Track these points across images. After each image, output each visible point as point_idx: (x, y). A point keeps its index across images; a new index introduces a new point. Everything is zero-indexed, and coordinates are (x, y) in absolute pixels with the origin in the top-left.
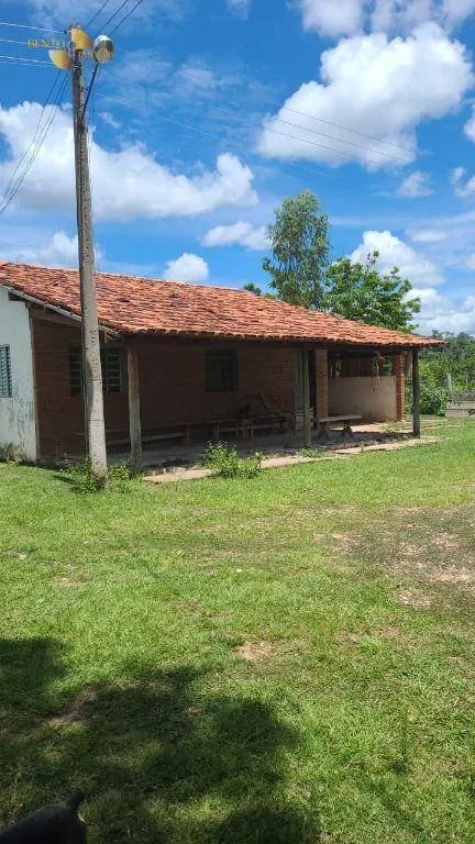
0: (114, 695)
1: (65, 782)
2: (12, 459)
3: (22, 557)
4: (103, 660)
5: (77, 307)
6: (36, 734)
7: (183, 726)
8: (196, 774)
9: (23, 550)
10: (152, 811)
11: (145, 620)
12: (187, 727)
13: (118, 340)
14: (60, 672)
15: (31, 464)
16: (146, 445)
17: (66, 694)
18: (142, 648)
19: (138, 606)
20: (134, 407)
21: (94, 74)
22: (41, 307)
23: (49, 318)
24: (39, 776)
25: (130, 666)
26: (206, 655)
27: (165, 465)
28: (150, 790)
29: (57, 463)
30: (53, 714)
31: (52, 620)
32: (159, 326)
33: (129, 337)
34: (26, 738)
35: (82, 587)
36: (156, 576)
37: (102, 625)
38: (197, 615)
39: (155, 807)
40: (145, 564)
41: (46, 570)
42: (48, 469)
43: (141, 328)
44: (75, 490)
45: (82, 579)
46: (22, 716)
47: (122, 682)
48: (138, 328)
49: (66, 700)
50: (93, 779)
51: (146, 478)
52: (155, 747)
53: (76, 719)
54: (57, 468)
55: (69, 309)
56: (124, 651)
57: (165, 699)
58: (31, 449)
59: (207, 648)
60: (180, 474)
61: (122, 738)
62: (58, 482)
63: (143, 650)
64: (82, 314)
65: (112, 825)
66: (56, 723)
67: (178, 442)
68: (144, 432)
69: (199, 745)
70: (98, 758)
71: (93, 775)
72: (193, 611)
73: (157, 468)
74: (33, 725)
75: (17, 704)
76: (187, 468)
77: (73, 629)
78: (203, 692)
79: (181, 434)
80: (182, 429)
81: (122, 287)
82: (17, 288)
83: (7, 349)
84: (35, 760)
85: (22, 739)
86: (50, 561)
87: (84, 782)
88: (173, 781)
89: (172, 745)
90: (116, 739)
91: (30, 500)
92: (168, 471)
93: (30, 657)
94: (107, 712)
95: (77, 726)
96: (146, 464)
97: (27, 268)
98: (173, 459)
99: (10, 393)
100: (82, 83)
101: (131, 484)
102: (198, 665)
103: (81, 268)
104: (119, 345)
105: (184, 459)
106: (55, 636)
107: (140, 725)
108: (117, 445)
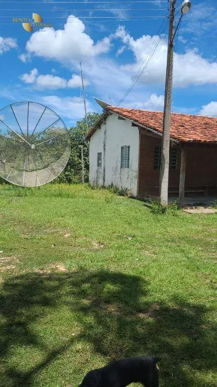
0: (167, 310)
1: (145, 343)
2: (127, 195)
3: (130, 239)
4: (163, 293)
5: (161, 129)
6: (134, 318)
7: (200, 333)
8: (205, 358)
9: (130, 236)
10: (184, 369)
11: (183, 278)
12: (201, 334)
13: (178, 145)
14: (145, 293)
15: (134, 198)
16: (186, 195)
17: (146, 304)
18: (181, 291)
19: (179, 270)
20: (182, 177)
21: (180, 19)
22: (145, 129)
23: (148, 134)
24: (134, 337)
25: (175, 298)
26: (213, 302)
27: (194, 205)
28: (183, 359)
29: (145, 199)
30: (141, 311)
31: (141, 269)
32: (199, 139)
33: (183, 144)
34: (130, 319)
35: (155, 257)
36: (188, 258)
37: (163, 276)
38: (208, 281)
39: (185, 368)
40: (183, 251)
41: (139, 246)
42: (141, 201)
43: (189, 139)
44: (153, 212)
45: (154, 253)
46: (128, 309)
47: (171, 305)
48: (188, 139)
49: (146, 307)
50: (158, 346)
51: (184, 210)
52: (186, 340)
53: (150, 316)
54: (145, 201)
55: (157, 130)
56: (173, 290)
57: (191, 318)
58: (135, 192)
59: (213, 299)
60: (201, 210)
61: (170, 331)
62: (146, 208)
63: (181, 292)
64: (163, 133)
65: (165, 370)
66: (141, 315)
67: (202, 194)
68: (186, 188)
69: (207, 345)
70: (160, 337)
71: (157, 344)
72: (206, 279)
73: (191, 206)
74: (132, 314)
75: (126, 302)
76: (205, 208)
77: (150, 275)
78: (210, 320)
79: (203, 191)
80: (204, 188)
81: (181, 119)
82: (136, 121)
83: (129, 147)
84: (133, 330)
85: (129, 319)
86: (141, 243)
87: (153, 346)
88: (194, 358)
89: (194, 341)
90: (167, 330)
91: (133, 214)
92: (195, 208)
93: (132, 284)
94: (164, 316)
95: (151, 320)
96: (185, 204)
97: (140, 111)
98: (198, 203)
99: (128, 167)
100: (174, 24)
101: (178, 212)
102: (208, 306)
103: (165, 112)
104: (178, 147)
105: (204, 203)
106: (143, 277)
107: (178, 327)
108: (172, 192)
